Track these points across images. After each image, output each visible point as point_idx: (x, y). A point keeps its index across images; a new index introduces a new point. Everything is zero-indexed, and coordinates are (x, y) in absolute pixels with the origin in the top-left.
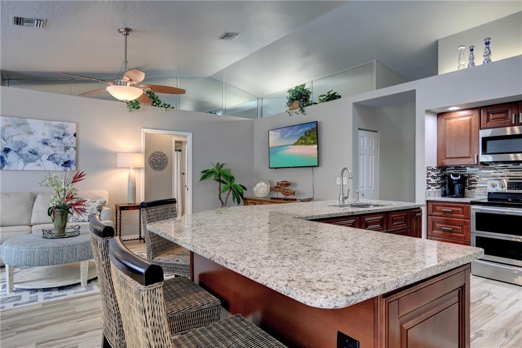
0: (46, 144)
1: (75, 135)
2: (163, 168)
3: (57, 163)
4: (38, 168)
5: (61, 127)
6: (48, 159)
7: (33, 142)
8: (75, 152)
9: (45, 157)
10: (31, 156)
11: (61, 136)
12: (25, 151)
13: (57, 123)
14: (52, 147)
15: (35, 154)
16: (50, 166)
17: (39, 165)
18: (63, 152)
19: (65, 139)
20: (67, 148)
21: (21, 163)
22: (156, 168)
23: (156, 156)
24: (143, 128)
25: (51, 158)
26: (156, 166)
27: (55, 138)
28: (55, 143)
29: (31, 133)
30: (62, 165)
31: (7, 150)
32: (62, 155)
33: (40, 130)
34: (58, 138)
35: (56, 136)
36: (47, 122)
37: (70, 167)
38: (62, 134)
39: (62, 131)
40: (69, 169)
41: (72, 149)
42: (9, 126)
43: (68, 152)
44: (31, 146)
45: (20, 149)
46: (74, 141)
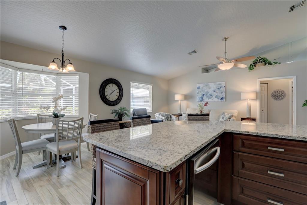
0: (214, 91)
1: (225, 87)
2: (282, 99)
3: (218, 99)
5: (220, 84)
6: (215, 97)
7: (211, 91)
8: (225, 94)
9: (214, 97)
10: (210, 96)
11: (220, 88)
12: (208, 95)
13: (218, 83)
14: (217, 92)
15: (211, 95)
16: (216, 100)
17: (213, 100)
18: (220, 94)
19: (221, 89)
20: (222, 93)
21: (207, 99)
22: (276, 99)
23: (277, 92)
25: (216, 97)
26: (277, 98)
27: (218, 89)
28: (217, 91)
29: (210, 88)
30: (220, 99)
31: (203, 95)
33: (213, 86)
34: (219, 89)
35: (218, 88)
36: (215, 83)
37: (223, 100)
38: (220, 87)
39: (220, 86)
40: (222, 101)
41: (224, 93)
42: (204, 86)
43: (222, 94)
44: (210, 93)
45: (207, 94)
46: (225, 89)
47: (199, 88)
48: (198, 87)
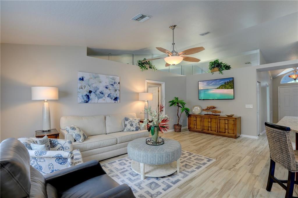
0: (107, 88)
1: (119, 83)
3: (112, 99)
4: (104, 102)
5: (113, 79)
6: (108, 97)
7: (102, 88)
8: (119, 92)
9: (107, 95)
10: (101, 95)
11: (113, 84)
12: (98, 92)
13: (111, 77)
14: (109, 89)
15: (102, 94)
16: (109, 100)
17: (104, 100)
18: (114, 93)
19: (115, 85)
20: (116, 90)
21: (97, 99)
24: (146, 79)
25: (109, 96)
27: (111, 85)
28: (110, 87)
29: (100, 82)
30: (114, 100)
31: (90, 92)
32: (114, 94)
33: (105, 80)
34: (112, 85)
35: (111, 84)
36: (107, 76)
37: (117, 100)
38: (114, 82)
39: (114, 81)
40: (116, 101)
42: (91, 78)
43: (116, 92)
44: (100, 90)
45: (96, 91)
46: (119, 87)
47: (82, 79)
48: (81, 77)
